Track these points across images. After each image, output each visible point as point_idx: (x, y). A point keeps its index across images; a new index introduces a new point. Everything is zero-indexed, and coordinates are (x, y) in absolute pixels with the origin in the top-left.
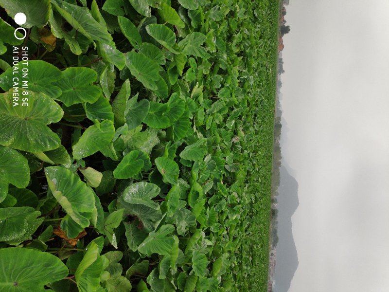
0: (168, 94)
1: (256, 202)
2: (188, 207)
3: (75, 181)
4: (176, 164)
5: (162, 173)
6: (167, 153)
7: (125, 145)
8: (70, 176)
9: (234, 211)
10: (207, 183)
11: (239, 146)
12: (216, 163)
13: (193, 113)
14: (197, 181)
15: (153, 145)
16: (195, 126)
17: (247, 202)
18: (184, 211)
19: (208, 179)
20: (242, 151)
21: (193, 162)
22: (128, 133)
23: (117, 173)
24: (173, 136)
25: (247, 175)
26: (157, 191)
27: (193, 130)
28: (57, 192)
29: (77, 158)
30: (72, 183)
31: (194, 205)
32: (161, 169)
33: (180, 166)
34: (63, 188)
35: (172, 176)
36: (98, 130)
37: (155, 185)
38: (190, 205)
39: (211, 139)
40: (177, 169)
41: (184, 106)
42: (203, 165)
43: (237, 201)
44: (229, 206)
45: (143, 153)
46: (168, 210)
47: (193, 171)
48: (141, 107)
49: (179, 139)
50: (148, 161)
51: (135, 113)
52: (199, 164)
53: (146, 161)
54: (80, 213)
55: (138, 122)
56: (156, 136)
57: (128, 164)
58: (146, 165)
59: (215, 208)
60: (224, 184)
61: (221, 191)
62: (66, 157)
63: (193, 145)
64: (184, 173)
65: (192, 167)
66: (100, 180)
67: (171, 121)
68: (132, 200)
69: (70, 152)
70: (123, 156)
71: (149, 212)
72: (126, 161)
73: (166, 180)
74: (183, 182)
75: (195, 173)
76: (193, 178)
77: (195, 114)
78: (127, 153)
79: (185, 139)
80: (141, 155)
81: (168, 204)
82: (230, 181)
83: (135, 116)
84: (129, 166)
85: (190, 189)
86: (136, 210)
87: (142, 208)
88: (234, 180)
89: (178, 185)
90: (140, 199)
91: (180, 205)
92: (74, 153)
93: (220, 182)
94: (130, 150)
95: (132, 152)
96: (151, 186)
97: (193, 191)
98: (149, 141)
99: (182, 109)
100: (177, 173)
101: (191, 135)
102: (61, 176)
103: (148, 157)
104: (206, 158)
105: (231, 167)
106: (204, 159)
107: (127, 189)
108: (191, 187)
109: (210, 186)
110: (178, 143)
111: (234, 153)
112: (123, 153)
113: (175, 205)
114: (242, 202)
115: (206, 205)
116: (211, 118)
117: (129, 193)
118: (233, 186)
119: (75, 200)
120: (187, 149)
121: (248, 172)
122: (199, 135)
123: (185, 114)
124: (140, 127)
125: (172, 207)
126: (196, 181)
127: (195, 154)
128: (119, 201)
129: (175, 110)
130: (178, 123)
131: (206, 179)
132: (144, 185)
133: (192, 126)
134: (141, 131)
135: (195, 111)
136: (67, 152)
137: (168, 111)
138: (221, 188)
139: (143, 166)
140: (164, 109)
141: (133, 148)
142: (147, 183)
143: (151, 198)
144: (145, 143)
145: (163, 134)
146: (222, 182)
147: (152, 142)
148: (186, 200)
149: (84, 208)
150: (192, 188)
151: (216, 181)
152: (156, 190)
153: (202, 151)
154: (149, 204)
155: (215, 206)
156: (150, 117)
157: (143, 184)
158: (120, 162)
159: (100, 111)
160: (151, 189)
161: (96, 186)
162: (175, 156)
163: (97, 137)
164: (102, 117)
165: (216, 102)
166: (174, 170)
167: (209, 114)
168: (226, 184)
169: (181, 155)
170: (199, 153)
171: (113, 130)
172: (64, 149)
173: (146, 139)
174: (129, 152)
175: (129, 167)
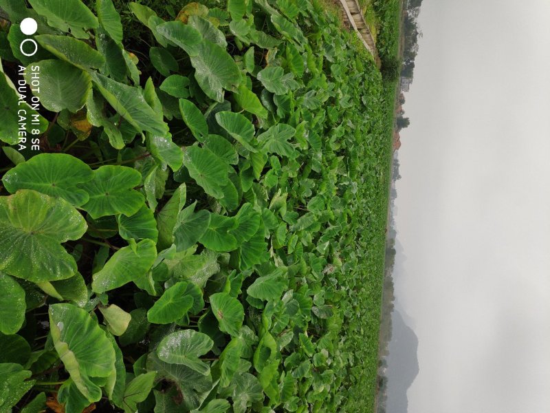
0: (237, 204)
1: (355, 364)
2: (253, 371)
3: (91, 327)
4: (240, 305)
5: (219, 317)
6: (228, 288)
7: (170, 273)
8: (85, 319)
9: (321, 378)
10: (285, 334)
11: (334, 280)
12: (299, 305)
13: (271, 230)
14: (270, 331)
15: (209, 274)
16: (272, 248)
17: (342, 365)
18: (246, 377)
19: (286, 328)
20: (338, 287)
21: (266, 302)
22: (174, 257)
23: (152, 315)
24: (240, 263)
25: (343, 324)
26: (209, 345)
27: (269, 254)
28: (61, 343)
29: (97, 292)
30: (86, 330)
31: (262, 368)
32: (217, 311)
33: (246, 306)
34: (71, 337)
35: (233, 322)
36: (133, 252)
37: (206, 336)
38: (256, 367)
39: (294, 267)
40: (242, 313)
41: (258, 221)
42: (281, 306)
43: (327, 364)
44: (315, 371)
45: (193, 286)
46: (223, 376)
47: (264, 315)
48: (198, 220)
49: (248, 267)
50: (199, 298)
51: (189, 228)
52: (275, 305)
53: (197, 297)
54: (91, 378)
55: (192, 242)
56: (215, 261)
57: (170, 301)
58: (196, 304)
59: (293, 373)
60: (309, 335)
61: (304, 346)
62: (82, 289)
63: (267, 277)
64: (252, 317)
65: (263, 310)
66: (126, 325)
67: (239, 242)
68: (170, 356)
69: (89, 281)
70: (164, 289)
71: (193, 377)
72: (168, 298)
73: (224, 327)
74: (248, 331)
75: (267, 319)
76: (263, 327)
77: (273, 232)
78: (170, 285)
79: (257, 266)
80: (190, 289)
81: (223, 367)
82: (318, 331)
83: (189, 233)
84: (171, 304)
85: (258, 343)
86: (174, 373)
87: (184, 370)
88: (324, 331)
89: (240, 337)
90: (182, 357)
91: (242, 367)
92: (94, 285)
93: (303, 332)
94: (176, 280)
95: (178, 284)
96: (201, 337)
97: (263, 346)
98: (204, 269)
99: (256, 225)
100: (240, 318)
101: (265, 261)
102: (71, 319)
103: (201, 293)
104: (286, 295)
105: (321, 311)
106: (281, 298)
107: (164, 339)
108: (260, 340)
109: (288, 338)
110: (247, 272)
111: (326, 289)
112: (166, 284)
113: (233, 368)
114: (335, 364)
115: (282, 368)
116: (295, 237)
117: (166, 347)
118: (322, 340)
119: (86, 356)
120: (259, 282)
121: (346, 319)
122: (278, 261)
123: (260, 232)
124: (194, 249)
125: (229, 372)
126: (267, 331)
127: (270, 290)
128: (151, 356)
129: (245, 227)
130: (248, 244)
131: (283, 328)
132: (191, 335)
133: (269, 247)
134: (194, 254)
135: (273, 228)
136: (84, 281)
137: (235, 228)
138: (305, 341)
139: (191, 306)
140: (231, 225)
141: (180, 277)
142: (194, 332)
143: (198, 355)
144: (198, 271)
145: (226, 258)
146: (306, 334)
147: (208, 270)
148: (251, 360)
149: (98, 371)
150: (262, 342)
151: (297, 331)
152: (207, 343)
153: (280, 286)
154: (194, 364)
155: (293, 370)
156: (209, 235)
157: (189, 334)
158: (158, 297)
159: (140, 227)
160: (200, 343)
161: (120, 333)
162: (240, 291)
163: (130, 262)
164: (142, 234)
165: (304, 216)
166: (237, 313)
167: (293, 233)
168: (312, 336)
169: (249, 291)
170: (274, 288)
171: (154, 253)
172: (81, 277)
173: (200, 266)
174: (174, 284)
175: (171, 307)
